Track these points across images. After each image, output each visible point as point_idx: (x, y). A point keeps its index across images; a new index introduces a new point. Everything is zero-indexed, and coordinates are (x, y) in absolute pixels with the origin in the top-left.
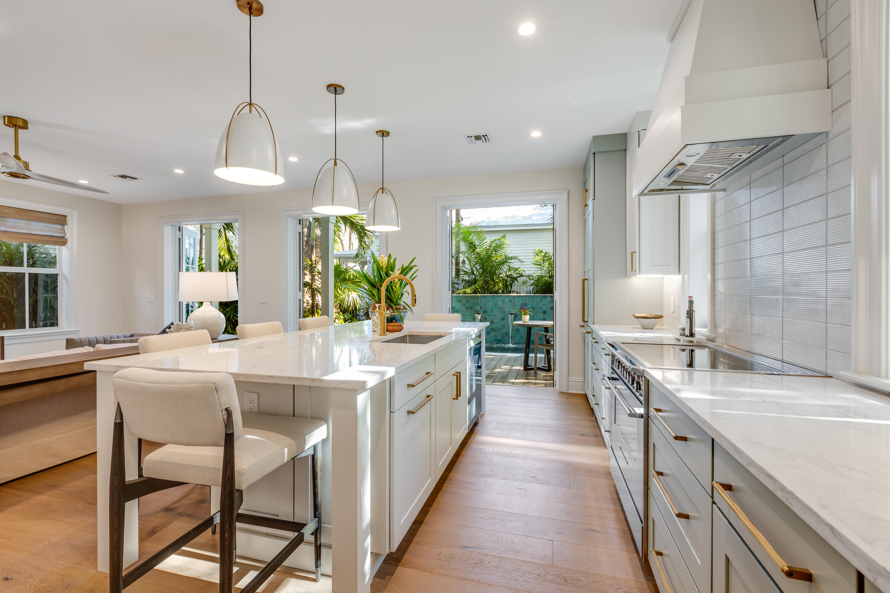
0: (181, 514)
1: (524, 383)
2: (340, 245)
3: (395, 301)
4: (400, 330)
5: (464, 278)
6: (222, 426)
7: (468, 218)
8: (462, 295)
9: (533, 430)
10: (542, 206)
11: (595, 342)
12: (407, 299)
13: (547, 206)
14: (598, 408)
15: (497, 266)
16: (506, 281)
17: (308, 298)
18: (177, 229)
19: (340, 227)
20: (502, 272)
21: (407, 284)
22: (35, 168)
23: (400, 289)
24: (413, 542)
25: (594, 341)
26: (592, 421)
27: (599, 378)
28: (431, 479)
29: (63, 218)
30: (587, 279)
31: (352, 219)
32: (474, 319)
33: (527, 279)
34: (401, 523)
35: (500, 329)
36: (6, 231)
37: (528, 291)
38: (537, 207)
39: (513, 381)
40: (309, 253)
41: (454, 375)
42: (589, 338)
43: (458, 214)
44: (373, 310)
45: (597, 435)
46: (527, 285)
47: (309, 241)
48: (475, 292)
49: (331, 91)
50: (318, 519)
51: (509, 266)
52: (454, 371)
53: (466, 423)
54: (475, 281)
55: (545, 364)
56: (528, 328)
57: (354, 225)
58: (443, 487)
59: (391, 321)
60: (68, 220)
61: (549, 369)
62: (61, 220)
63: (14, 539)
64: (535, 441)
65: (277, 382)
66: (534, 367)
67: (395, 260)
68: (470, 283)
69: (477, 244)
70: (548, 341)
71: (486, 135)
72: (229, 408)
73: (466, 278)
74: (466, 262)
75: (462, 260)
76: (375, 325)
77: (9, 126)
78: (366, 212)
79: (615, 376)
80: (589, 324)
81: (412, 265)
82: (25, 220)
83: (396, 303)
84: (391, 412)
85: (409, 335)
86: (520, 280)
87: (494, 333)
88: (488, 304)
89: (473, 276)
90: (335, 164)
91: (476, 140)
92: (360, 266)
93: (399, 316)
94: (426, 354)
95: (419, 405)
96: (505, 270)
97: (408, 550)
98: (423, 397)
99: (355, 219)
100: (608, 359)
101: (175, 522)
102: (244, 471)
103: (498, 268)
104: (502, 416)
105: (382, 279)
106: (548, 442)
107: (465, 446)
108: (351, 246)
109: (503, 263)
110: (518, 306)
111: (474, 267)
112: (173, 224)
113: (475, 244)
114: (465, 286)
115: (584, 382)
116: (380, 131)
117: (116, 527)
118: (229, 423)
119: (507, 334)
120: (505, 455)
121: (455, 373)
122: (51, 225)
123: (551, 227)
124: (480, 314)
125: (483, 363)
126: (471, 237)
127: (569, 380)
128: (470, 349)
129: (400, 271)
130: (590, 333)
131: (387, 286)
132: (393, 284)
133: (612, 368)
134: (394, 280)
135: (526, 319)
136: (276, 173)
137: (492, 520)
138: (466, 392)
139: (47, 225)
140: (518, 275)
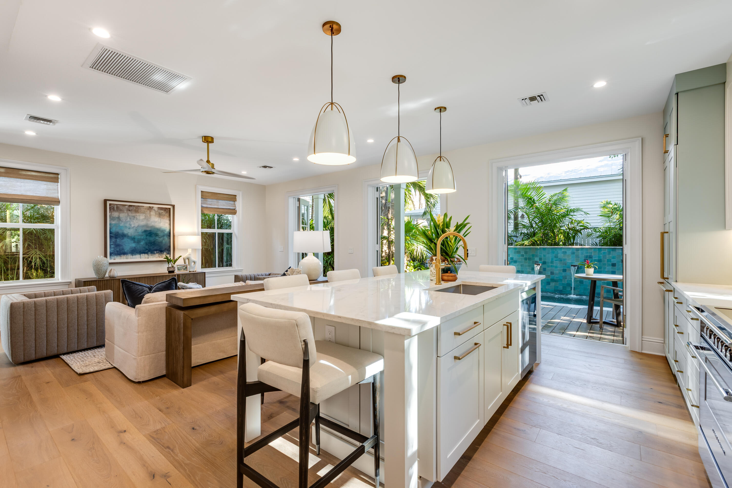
0: (289, 407)
1: (587, 337)
2: (412, 205)
3: (450, 254)
4: (455, 279)
5: (523, 231)
6: (302, 353)
7: (526, 175)
8: (519, 247)
9: (595, 388)
10: (611, 157)
11: (677, 303)
12: (461, 252)
13: (617, 156)
14: (683, 376)
15: (558, 219)
16: (568, 234)
17: (385, 248)
18: (297, 200)
19: (411, 191)
20: (563, 225)
21: (460, 240)
22: (218, 167)
23: (455, 244)
24: (461, 475)
25: (676, 301)
26: (674, 388)
27: (684, 344)
28: (479, 420)
29: (234, 197)
30: (667, 232)
31: (420, 184)
32: (532, 271)
33: (593, 232)
34: (448, 457)
35: (561, 279)
36: (207, 207)
37: (594, 243)
38: (604, 158)
39: (574, 333)
40: (387, 213)
41: (504, 325)
42: (670, 297)
43: (516, 171)
44: (431, 262)
45: (681, 406)
46: (593, 237)
47: (387, 204)
48: (533, 244)
49: (395, 81)
50: (376, 436)
51: (570, 218)
52: (504, 321)
53: (518, 371)
54: (534, 234)
55: (613, 318)
56: (592, 281)
57: (422, 188)
58: (493, 429)
59: (447, 272)
60: (237, 198)
61: (618, 325)
62: (233, 198)
63: (199, 403)
64: (597, 399)
65: (344, 321)
66: (599, 321)
67: (451, 218)
68: (528, 236)
69: (536, 199)
70: (616, 296)
71: (542, 95)
72: (306, 340)
73: (525, 231)
74: (525, 216)
75: (521, 215)
76: (432, 275)
77: (205, 142)
78: (426, 178)
79: (705, 345)
80: (669, 281)
81: (466, 222)
82: (215, 199)
83: (451, 256)
84: (438, 357)
85: (463, 285)
86: (585, 232)
87: (554, 283)
88: (547, 255)
89: (532, 229)
90: (399, 140)
91: (531, 101)
92: (427, 222)
93: (453, 267)
94: (473, 305)
95: (467, 352)
96: (567, 223)
97: (455, 482)
98: (470, 345)
99: (422, 184)
100: (697, 324)
101: (285, 412)
102: (317, 390)
103: (559, 221)
104: (559, 368)
105: (438, 235)
106: (614, 404)
107: (518, 392)
108: (421, 206)
109: (564, 216)
110: (582, 258)
111: (532, 220)
112: (294, 197)
113: (534, 200)
114: (523, 239)
115: (664, 343)
116: (438, 108)
117: (240, 413)
118: (306, 351)
119: (569, 285)
120: (561, 409)
121: (506, 324)
122: (228, 202)
123: (621, 177)
124: (539, 265)
125: (539, 313)
126: (529, 194)
127: (643, 339)
128: (523, 301)
129: (455, 228)
130: (671, 291)
131: (443, 240)
132: (448, 239)
133: (701, 336)
134: (449, 236)
135: (590, 273)
136: (349, 154)
137: (543, 474)
138: (518, 341)
139: (227, 202)
140: (582, 228)
